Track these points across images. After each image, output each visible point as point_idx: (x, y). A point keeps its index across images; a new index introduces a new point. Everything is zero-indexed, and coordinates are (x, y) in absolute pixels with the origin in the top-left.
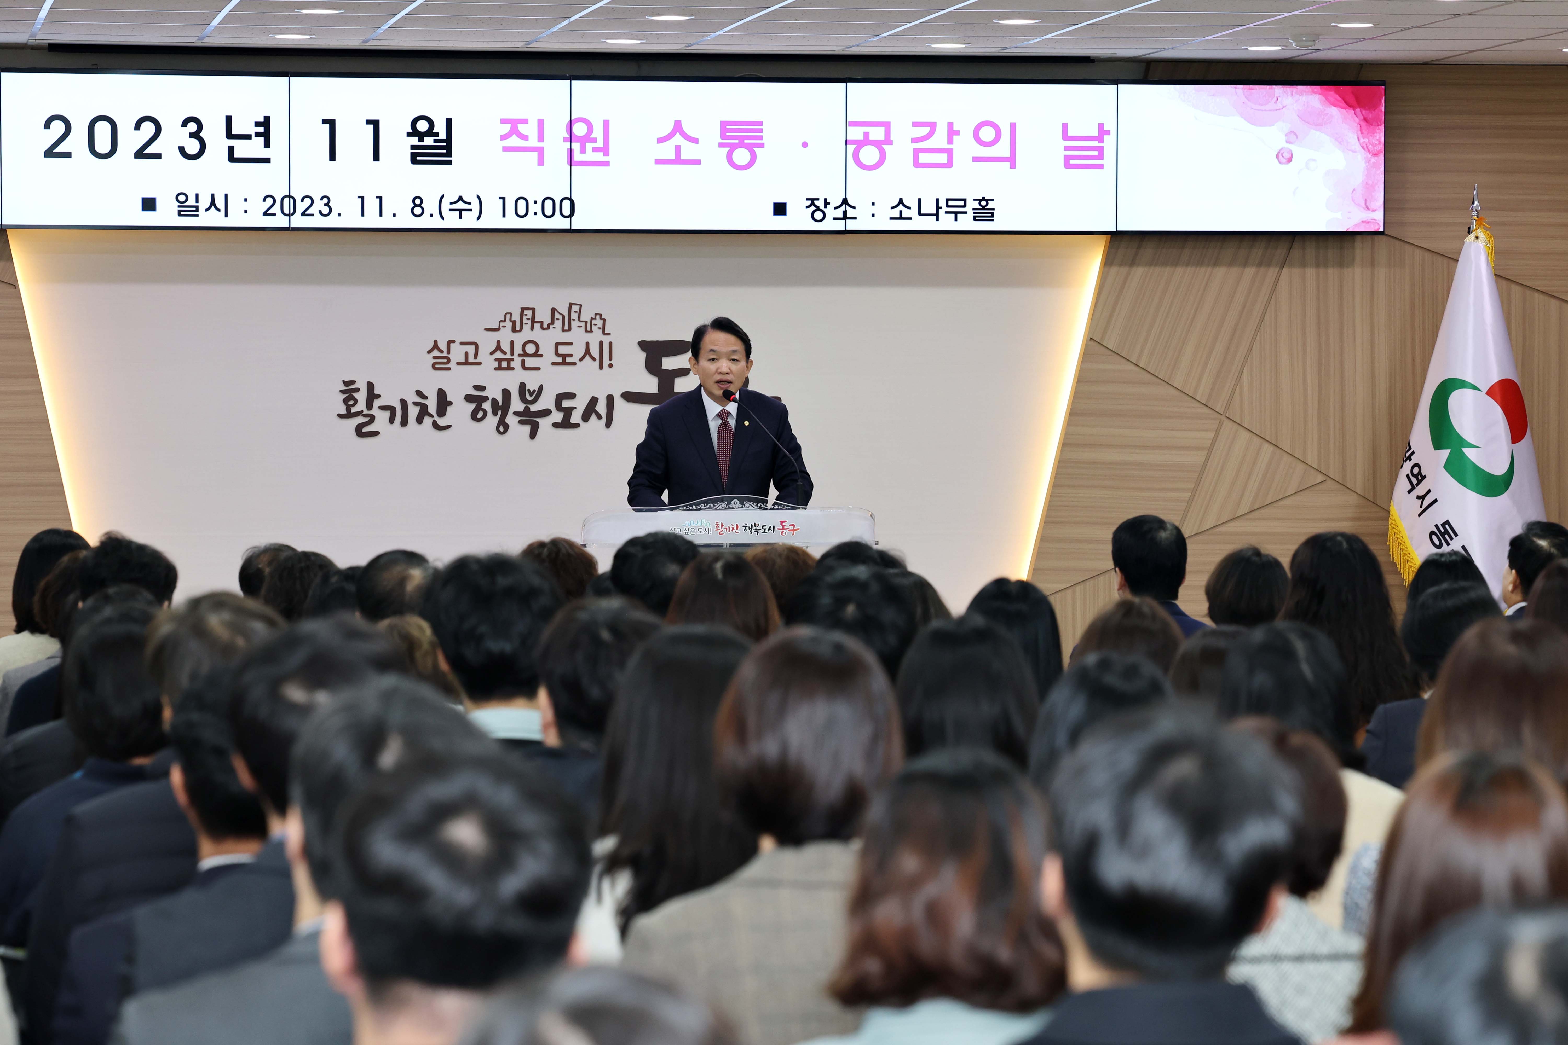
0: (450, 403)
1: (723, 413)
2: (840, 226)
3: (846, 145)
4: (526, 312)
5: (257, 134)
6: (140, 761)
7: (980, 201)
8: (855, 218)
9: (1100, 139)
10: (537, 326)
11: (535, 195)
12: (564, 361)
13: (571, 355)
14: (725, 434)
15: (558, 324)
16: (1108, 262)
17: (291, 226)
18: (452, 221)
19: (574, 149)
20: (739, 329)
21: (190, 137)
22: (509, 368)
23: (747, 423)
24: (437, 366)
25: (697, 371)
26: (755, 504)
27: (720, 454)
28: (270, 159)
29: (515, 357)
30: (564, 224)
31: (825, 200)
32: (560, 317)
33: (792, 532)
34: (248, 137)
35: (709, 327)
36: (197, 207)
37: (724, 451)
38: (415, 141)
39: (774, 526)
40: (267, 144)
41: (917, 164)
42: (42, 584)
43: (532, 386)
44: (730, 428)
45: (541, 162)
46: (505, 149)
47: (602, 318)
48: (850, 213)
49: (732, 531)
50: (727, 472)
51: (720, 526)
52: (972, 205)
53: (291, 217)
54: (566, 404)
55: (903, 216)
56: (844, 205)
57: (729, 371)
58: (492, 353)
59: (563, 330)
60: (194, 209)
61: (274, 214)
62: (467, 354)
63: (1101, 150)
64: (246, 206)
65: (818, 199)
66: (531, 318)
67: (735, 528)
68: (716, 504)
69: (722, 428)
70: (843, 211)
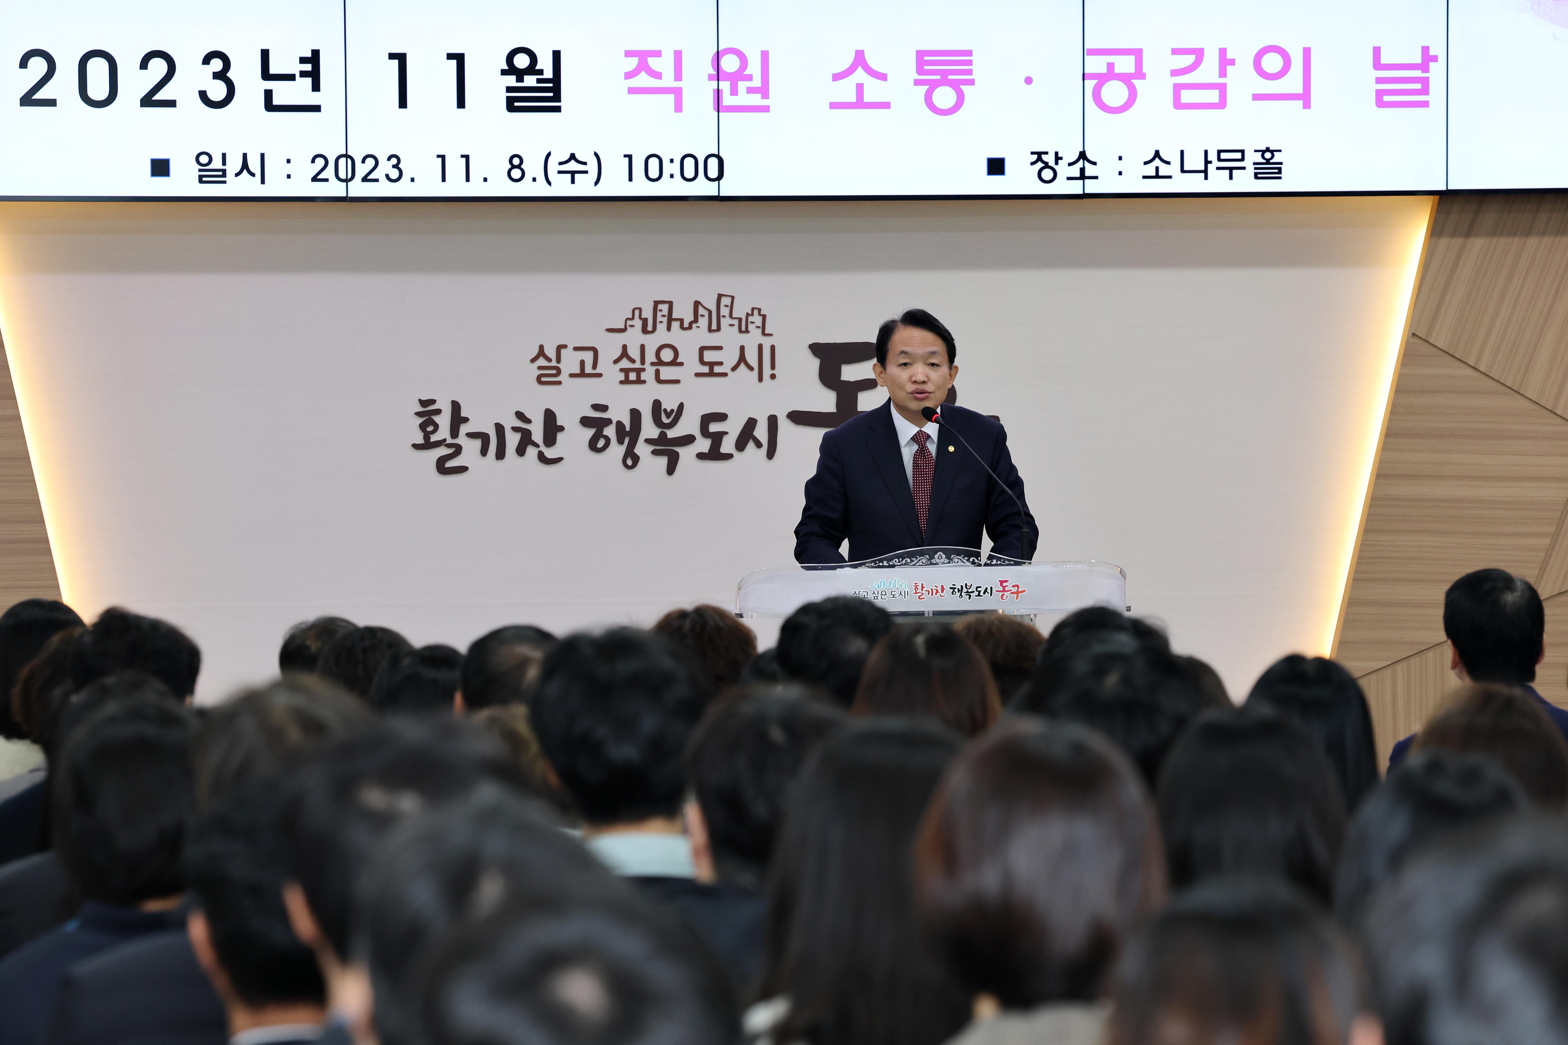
0: (562, 429)
1: (919, 435)
2: (1076, 188)
3: (1084, 80)
4: (660, 307)
5: (303, 74)
6: (154, 906)
7: (1263, 152)
8: (1096, 178)
9: (1424, 66)
10: (675, 325)
11: (671, 151)
12: (711, 371)
13: (721, 364)
14: (923, 464)
15: (703, 322)
16: (1435, 231)
17: (349, 195)
18: (561, 187)
19: (722, 90)
20: (938, 324)
21: (214, 78)
22: (639, 381)
23: (951, 449)
24: (543, 379)
25: (885, 381)
26: (966, 558)
27: (917, 491)
28: (320, 106)
29: (647, 366)
30: (710, 190)
31: (1057, 153)
32: (706, 313)
33: (1016, 595)
34: (291, 77)
35: (899, 323)
36: (224, 171)
37: (922, 485)
38: (511, 80)
39: (991, 588)
40: (316, 87)
41: (1178, 104)
42: (24, 672)
43: (670, 404)
44: (930, 455)
45: (678, 108)
46: (632, 91)
47: (762, 313)
48: (1090, 170)
49: (936, 594)
50: (926, 514)
51: (920, 587)
52: (1252, 157)
53: (349, 183)
54: (714, 427)
55: (1160, 174)
56: (1081, 161)
57: (925, 379)
58: (616, 362)
59: (710, 330)
60: (221, 173)
61: (326, 180)
62: (582, 363)
63: (1425, 82)
64: (289, 169)
65: (1046, 153)
66: (667, 315)
67: (940, 591)
68: (914, 559)
69: (919, 455)
70: (1081, 169)
